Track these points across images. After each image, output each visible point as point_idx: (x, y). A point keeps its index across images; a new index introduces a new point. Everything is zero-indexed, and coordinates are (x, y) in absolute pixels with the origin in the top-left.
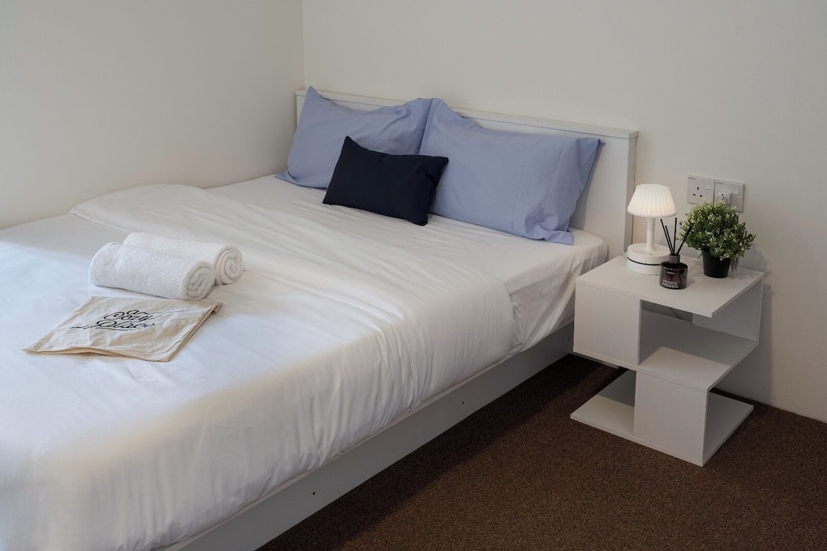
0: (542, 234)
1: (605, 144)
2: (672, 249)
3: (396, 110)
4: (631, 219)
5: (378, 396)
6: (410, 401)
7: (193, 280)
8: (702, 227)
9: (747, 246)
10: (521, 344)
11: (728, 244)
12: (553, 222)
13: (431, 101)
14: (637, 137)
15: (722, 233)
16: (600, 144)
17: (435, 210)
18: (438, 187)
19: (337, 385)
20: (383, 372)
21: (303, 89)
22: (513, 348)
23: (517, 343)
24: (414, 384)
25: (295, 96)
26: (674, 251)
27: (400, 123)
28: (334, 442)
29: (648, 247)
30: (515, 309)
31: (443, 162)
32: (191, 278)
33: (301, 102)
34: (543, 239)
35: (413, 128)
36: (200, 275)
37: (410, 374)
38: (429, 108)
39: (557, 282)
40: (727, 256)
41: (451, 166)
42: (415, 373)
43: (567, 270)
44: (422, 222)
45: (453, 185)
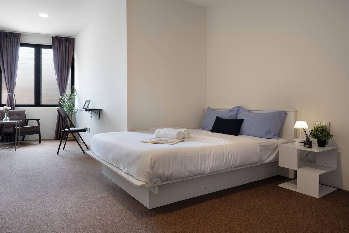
0: (269, 136)
1: (287, 114)
2: (307, 137)
3: (230, 110)
4: (296, 130)
5: (223, 160)
6: (231, 164)
7: (178, 135)
8: (316, 131)
9: (330, 138)
10: (263, 160)
11: (325, 136)
12: (273, 134)
13: (239, 107)
14: (297, 112)
15: (322, 133)
16: (286, 114)
17: (240, 133)
18: (241, 127)
19: (212, 154)
20: (224, 154)
21: (206, 108)
22: (261, 161)
23: (262, 160)
24: (232, 160)
25: (204, 109)
26: (308, 137)
27: (231, 113)
28: (211, 168)
29: (300, 139)
30: (261, 150)
31: (242, 120)
32: (178, 134)
33: (205, 111)
34: (270, 138)
35: (235, 113)
36: (180, 134)
37: (231, 157)
38: (239, 109)
39: (274, 147)
40: (324, 139)
41: (244, 121)
42: (233, 158)
43: (277, 144)
44: (237, 135)
45: (245, 126)
